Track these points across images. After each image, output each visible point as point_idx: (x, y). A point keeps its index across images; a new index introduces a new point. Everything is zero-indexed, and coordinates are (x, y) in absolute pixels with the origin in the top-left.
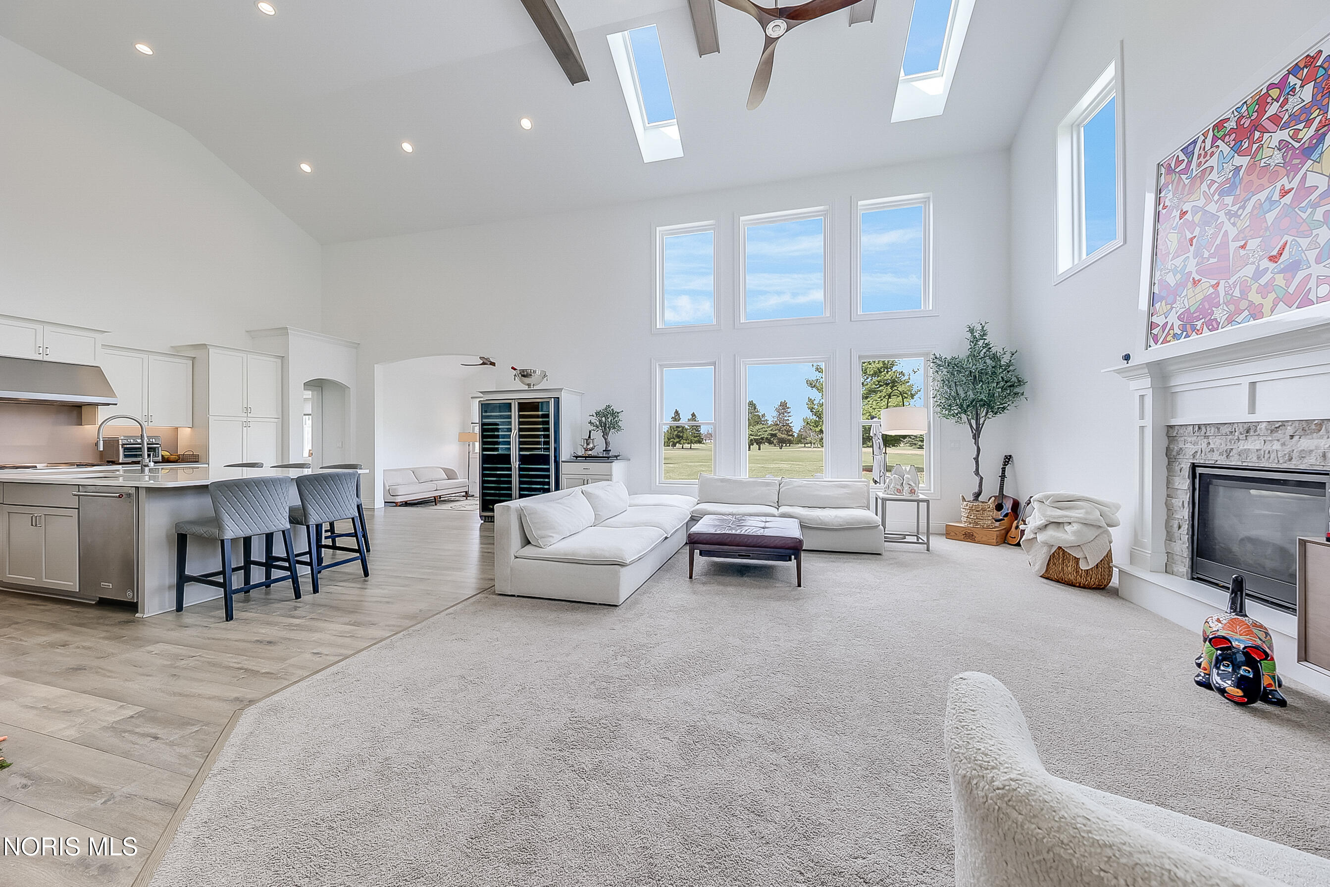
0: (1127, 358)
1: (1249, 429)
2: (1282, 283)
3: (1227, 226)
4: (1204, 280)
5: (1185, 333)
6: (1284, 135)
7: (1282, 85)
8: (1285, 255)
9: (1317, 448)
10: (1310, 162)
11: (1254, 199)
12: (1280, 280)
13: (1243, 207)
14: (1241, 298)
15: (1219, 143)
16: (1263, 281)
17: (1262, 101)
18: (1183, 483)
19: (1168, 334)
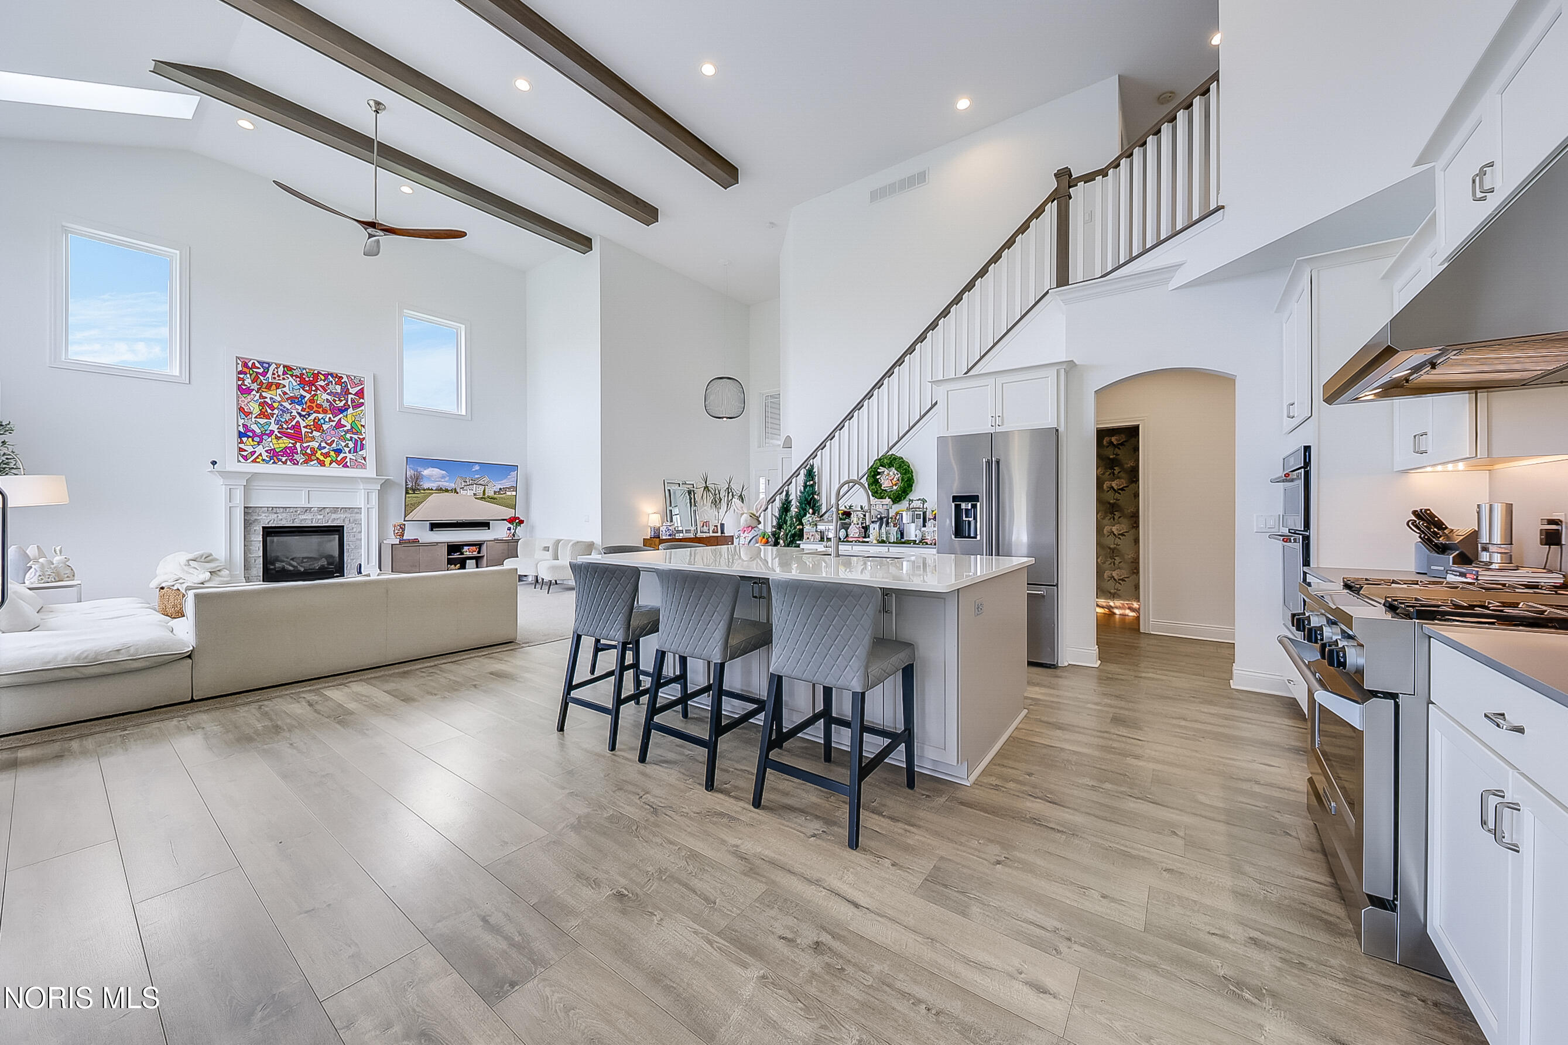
0: (214, 463)
1: (307, 510)
2: (334, 456)
3: (298, 418)
4: (284, 438)
5: (272, 461)
6: (329, 397)
7: (326, 376)
8: (334, 445)
9: (340, 517)
10: (341, 415)
11: (315, 415)
12: (332, 453)
13: (309, 416)
14: (312, 455)
15: (288, 376)
16: (324, 451)
17: (316, 376)
18: (258, 538)
19: (257, 457)
